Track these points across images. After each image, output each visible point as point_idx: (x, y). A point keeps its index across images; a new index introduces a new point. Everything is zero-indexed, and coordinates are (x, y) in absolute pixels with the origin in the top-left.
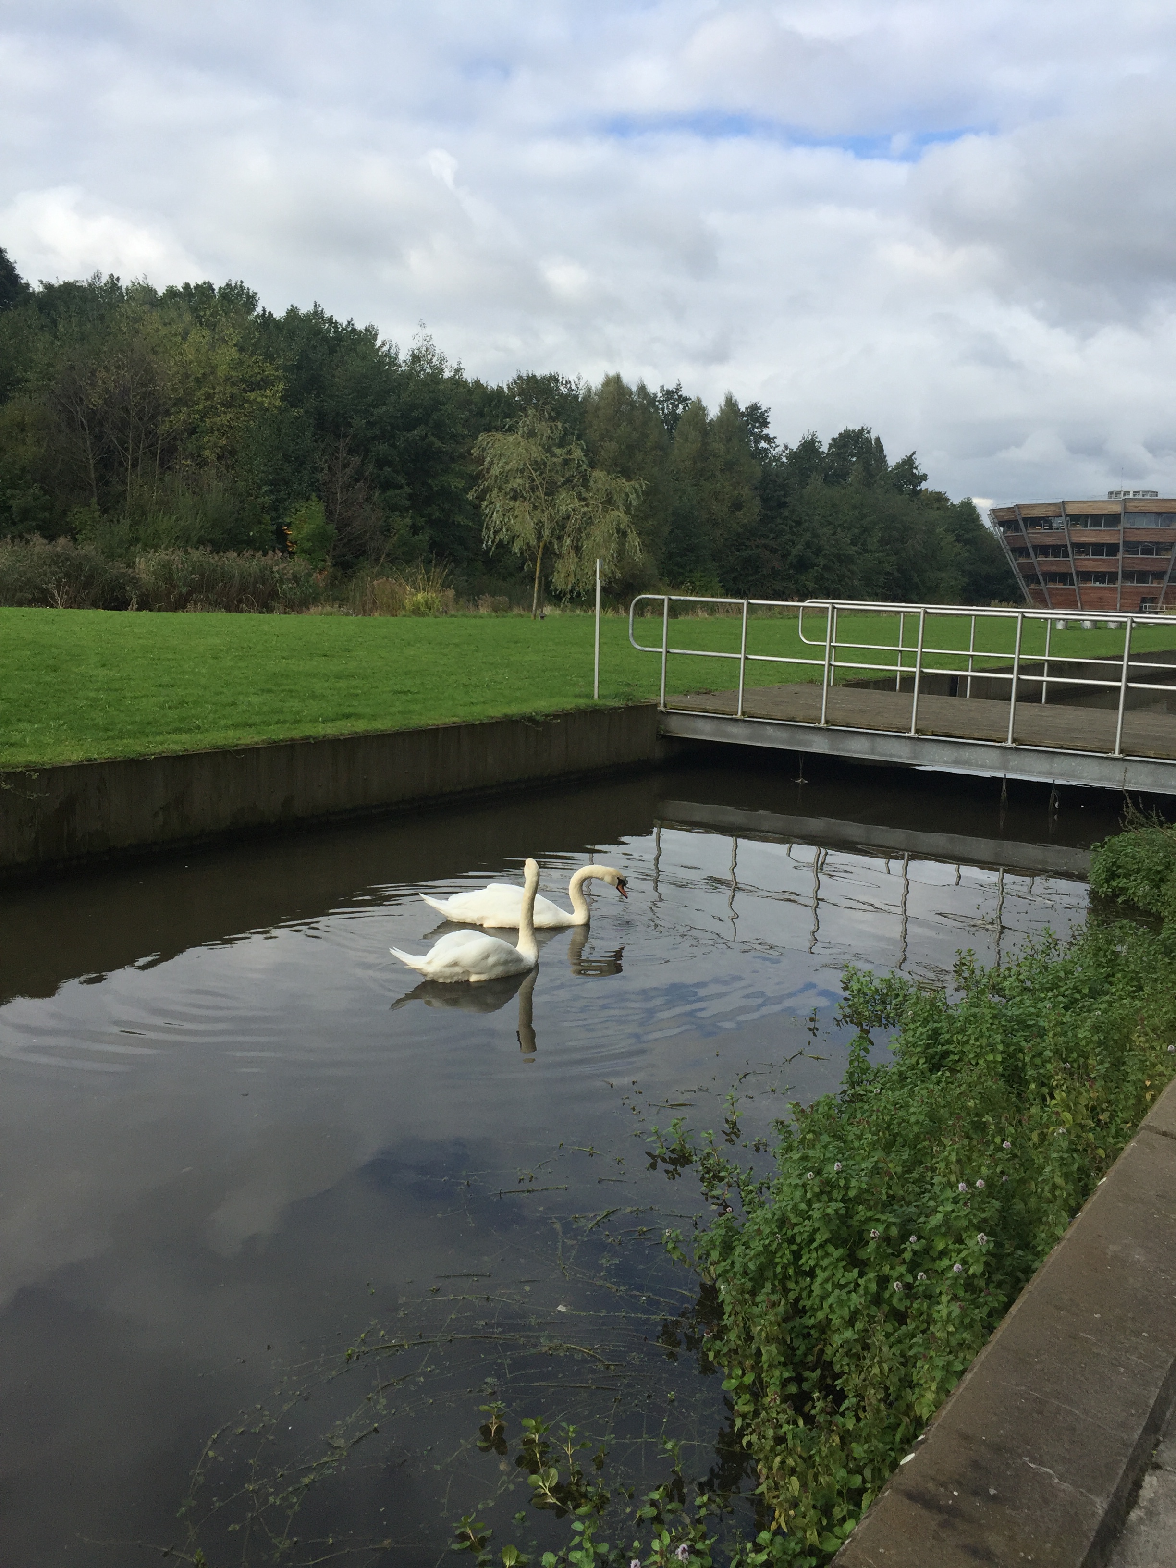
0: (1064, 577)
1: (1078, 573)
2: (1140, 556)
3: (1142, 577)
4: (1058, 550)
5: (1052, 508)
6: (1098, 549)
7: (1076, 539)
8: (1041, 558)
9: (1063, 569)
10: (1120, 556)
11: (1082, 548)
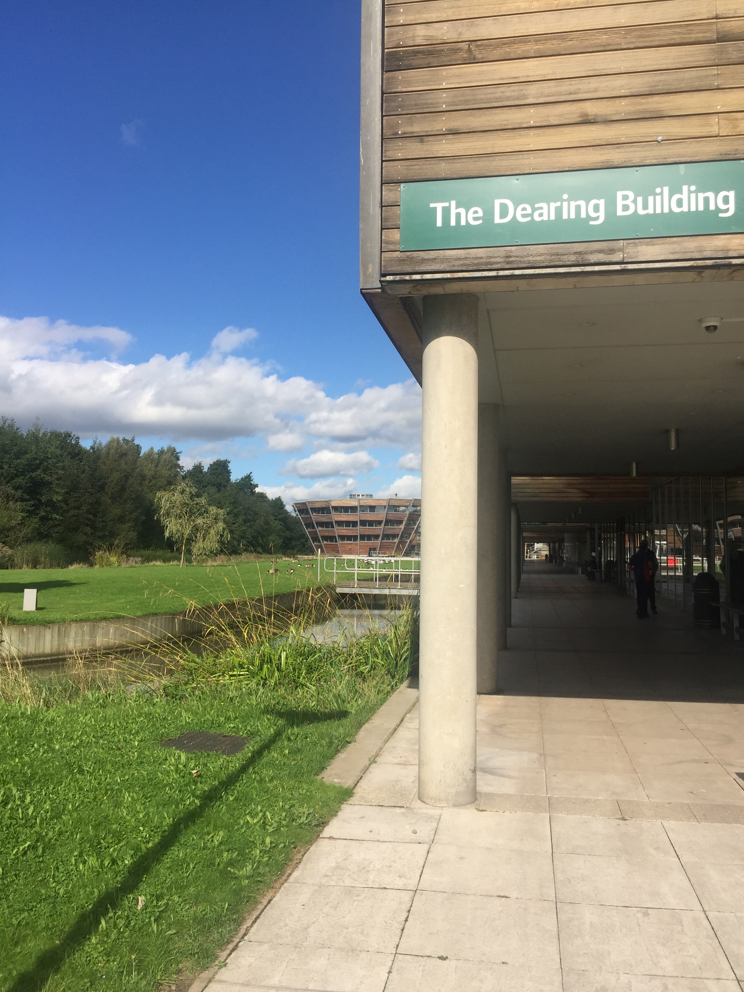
0: (331, 538)
1: (339, 536)
2: (367, 527)
3: (369, 537)
4: (328, 524)
5: (325, 503)
6: (347, 524)
7: (337, 519)
8: (320, 528)
9: (331, 534)
10: (358, 528)
11: (340, 523)
